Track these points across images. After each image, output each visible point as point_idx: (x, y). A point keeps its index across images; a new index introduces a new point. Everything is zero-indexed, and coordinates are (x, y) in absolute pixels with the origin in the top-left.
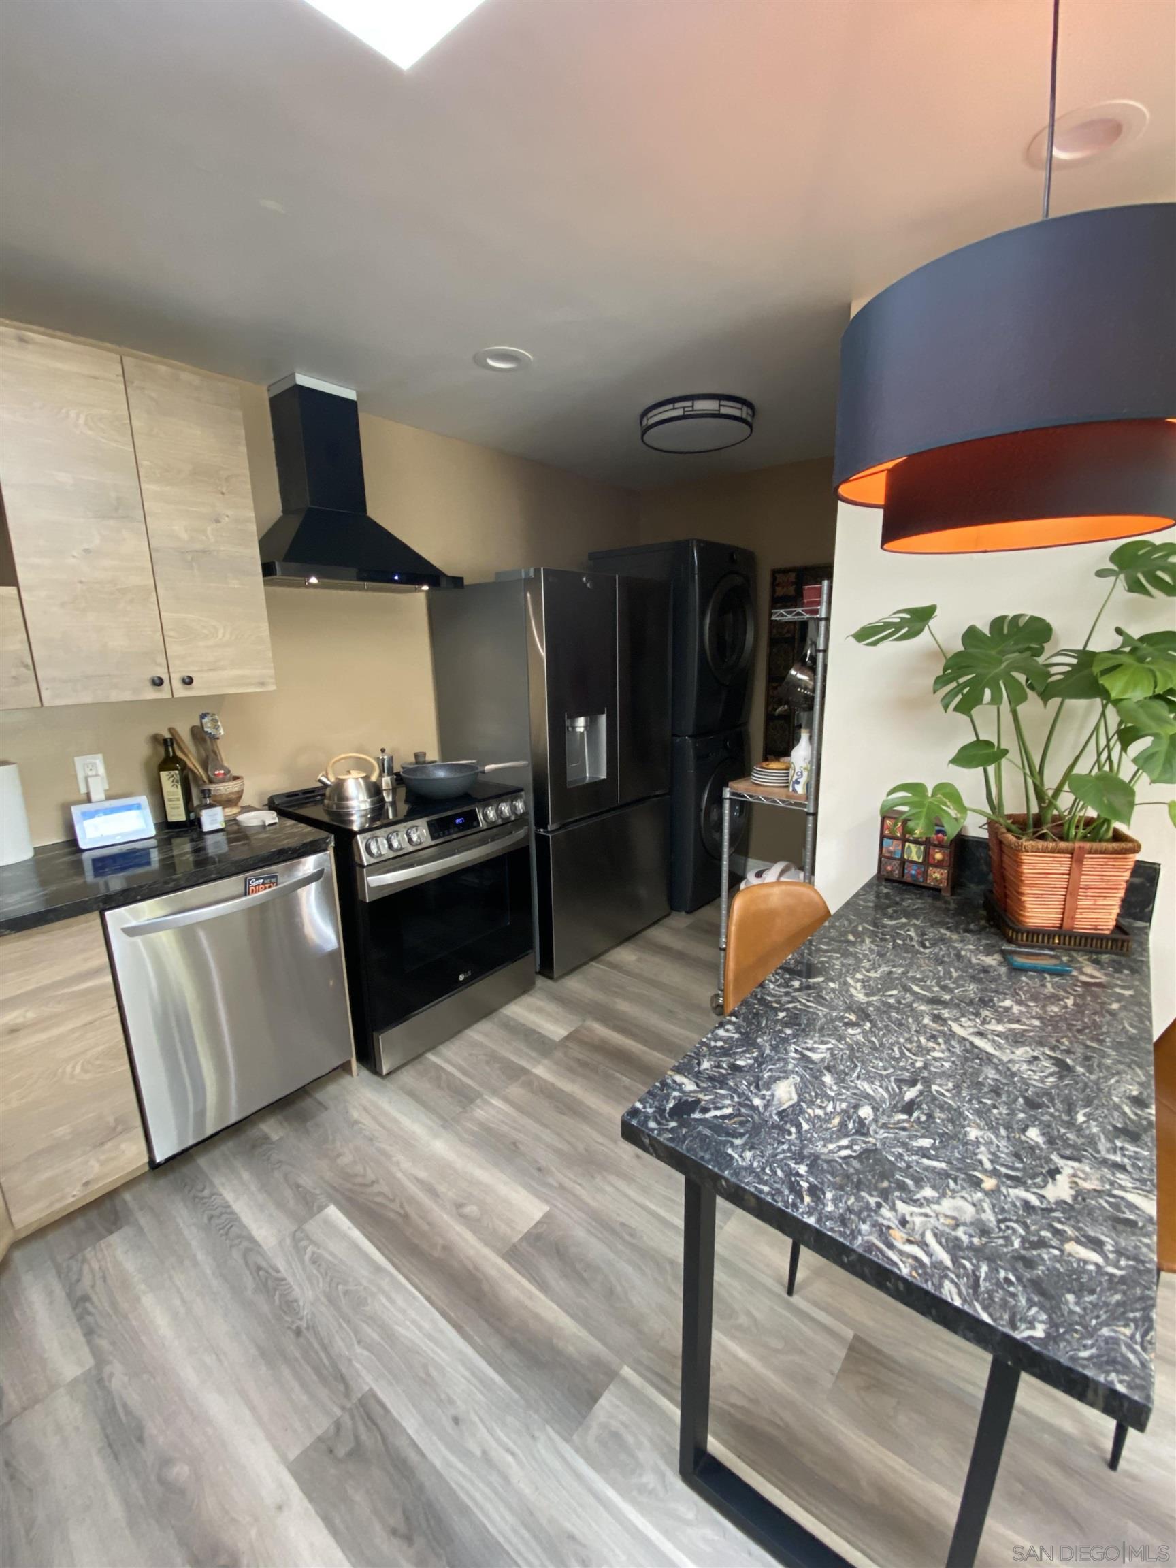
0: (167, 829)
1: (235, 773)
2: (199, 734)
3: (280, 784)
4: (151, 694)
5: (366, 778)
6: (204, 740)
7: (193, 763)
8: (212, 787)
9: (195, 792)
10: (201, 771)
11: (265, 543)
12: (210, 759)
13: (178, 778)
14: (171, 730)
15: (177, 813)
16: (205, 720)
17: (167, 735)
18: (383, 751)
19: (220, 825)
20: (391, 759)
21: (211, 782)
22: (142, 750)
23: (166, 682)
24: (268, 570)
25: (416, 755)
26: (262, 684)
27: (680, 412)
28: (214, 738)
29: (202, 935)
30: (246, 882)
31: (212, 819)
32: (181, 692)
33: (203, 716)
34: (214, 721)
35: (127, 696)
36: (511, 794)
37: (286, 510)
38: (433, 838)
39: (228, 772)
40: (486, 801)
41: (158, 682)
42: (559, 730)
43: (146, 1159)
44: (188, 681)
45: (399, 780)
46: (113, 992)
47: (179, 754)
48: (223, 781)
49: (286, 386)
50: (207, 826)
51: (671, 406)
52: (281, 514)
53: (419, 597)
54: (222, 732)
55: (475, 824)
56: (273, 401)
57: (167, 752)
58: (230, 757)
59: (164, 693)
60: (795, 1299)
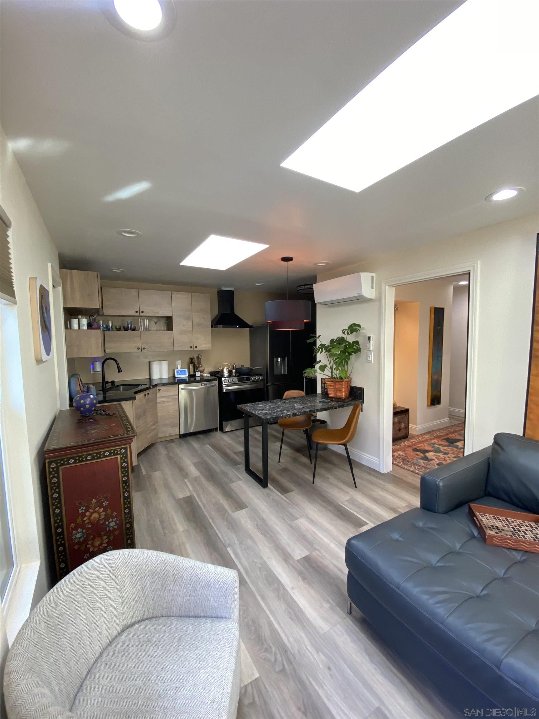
0: (190, 376)
1: (203, 366)
2: (198, 358)
3: (212, 370)
4: (190, 349)
5: (228, 369)
6: (198, 359)
7: (196, 363)
8: (199, 368)
9: (196, 369)
10: (197, 365)
11: (212, 322)
12: (199, 363)
13: (193, 366)
14: (193, 357)
15: (192, 373)
16: (199, 355)
17: (192, 357)
18: (234, 364)
19: (199, 375)
20: (236, 366)
21: (199, 367)
22: (187, 360)
23: (193, 347)
24: (212, 327)
25: (242, 366)
26: (209, 348)
27: (302, 288)
28: (200, 359)
29: (194, 393)
30: (202, 384)
31: (198, 374)
32: (195, 349)
33: (199, 354)
34: (201, 355)
35: (186, 349)
36: (259, 375)
37: (219, 313)
38: (238, 381)
39: (202, 365)
40: (252, 375)
41: (191, 347)
42: (271, 361)
43: (179, 433)
44: (196, 347)
45: (236, 369)
46: (178, 400)
47: (194, 361)
48: (201, 367)
49: (220, 290)
50: (197, 376)
51: (300, 287)
52: (218, 313)
53: (248, 329)
54: (202, 358)
55: (249, 380)
56: (218, 292)
57: (192, 361)
58: (203, 363)
59: (192, 349)
60: (279, 463)
